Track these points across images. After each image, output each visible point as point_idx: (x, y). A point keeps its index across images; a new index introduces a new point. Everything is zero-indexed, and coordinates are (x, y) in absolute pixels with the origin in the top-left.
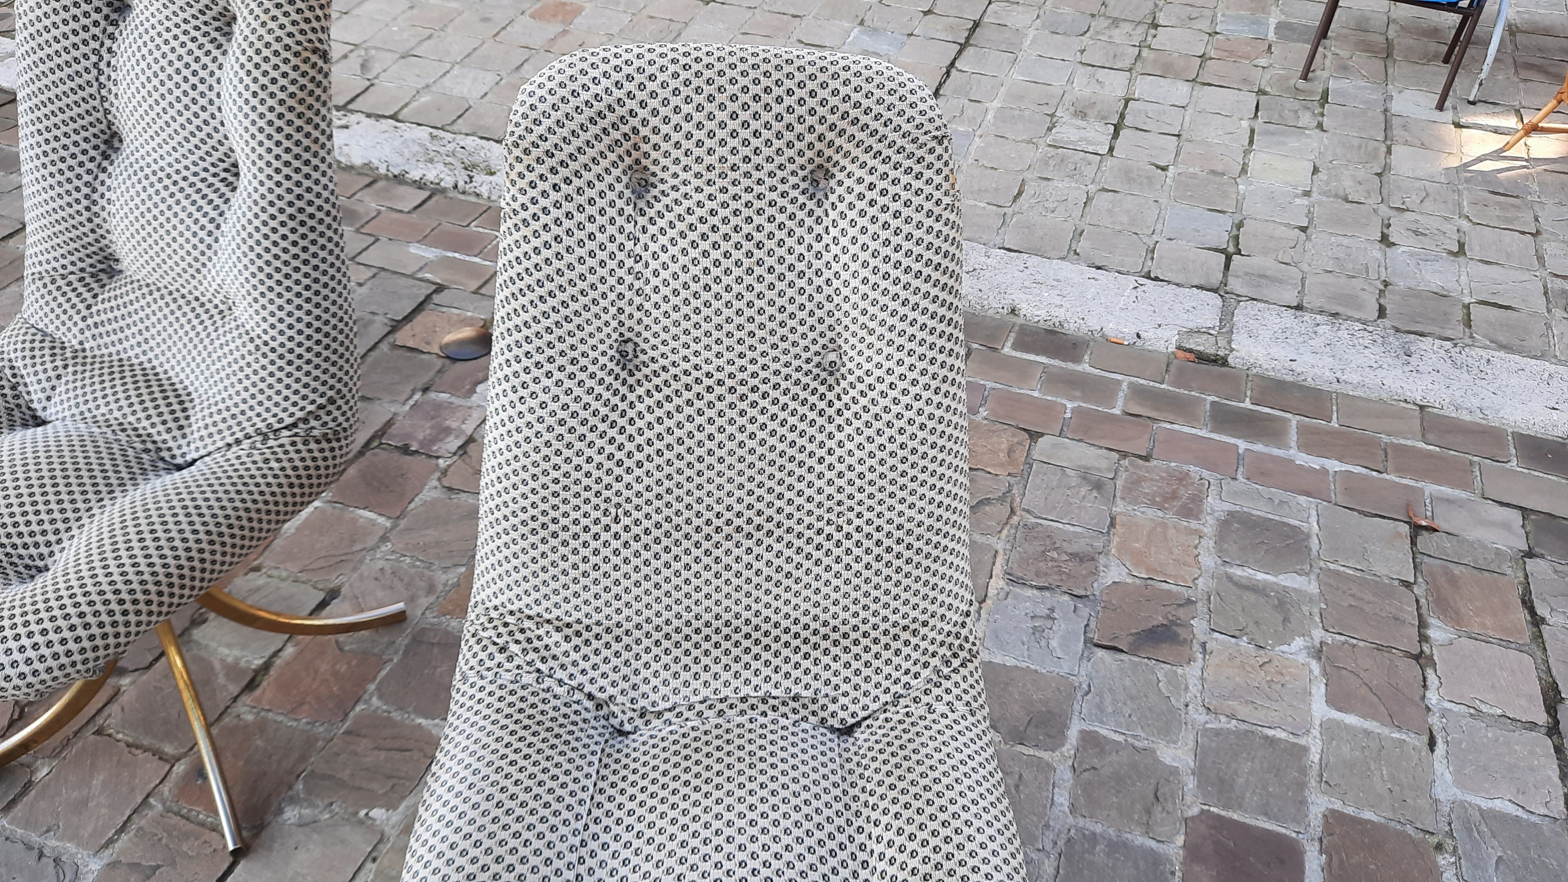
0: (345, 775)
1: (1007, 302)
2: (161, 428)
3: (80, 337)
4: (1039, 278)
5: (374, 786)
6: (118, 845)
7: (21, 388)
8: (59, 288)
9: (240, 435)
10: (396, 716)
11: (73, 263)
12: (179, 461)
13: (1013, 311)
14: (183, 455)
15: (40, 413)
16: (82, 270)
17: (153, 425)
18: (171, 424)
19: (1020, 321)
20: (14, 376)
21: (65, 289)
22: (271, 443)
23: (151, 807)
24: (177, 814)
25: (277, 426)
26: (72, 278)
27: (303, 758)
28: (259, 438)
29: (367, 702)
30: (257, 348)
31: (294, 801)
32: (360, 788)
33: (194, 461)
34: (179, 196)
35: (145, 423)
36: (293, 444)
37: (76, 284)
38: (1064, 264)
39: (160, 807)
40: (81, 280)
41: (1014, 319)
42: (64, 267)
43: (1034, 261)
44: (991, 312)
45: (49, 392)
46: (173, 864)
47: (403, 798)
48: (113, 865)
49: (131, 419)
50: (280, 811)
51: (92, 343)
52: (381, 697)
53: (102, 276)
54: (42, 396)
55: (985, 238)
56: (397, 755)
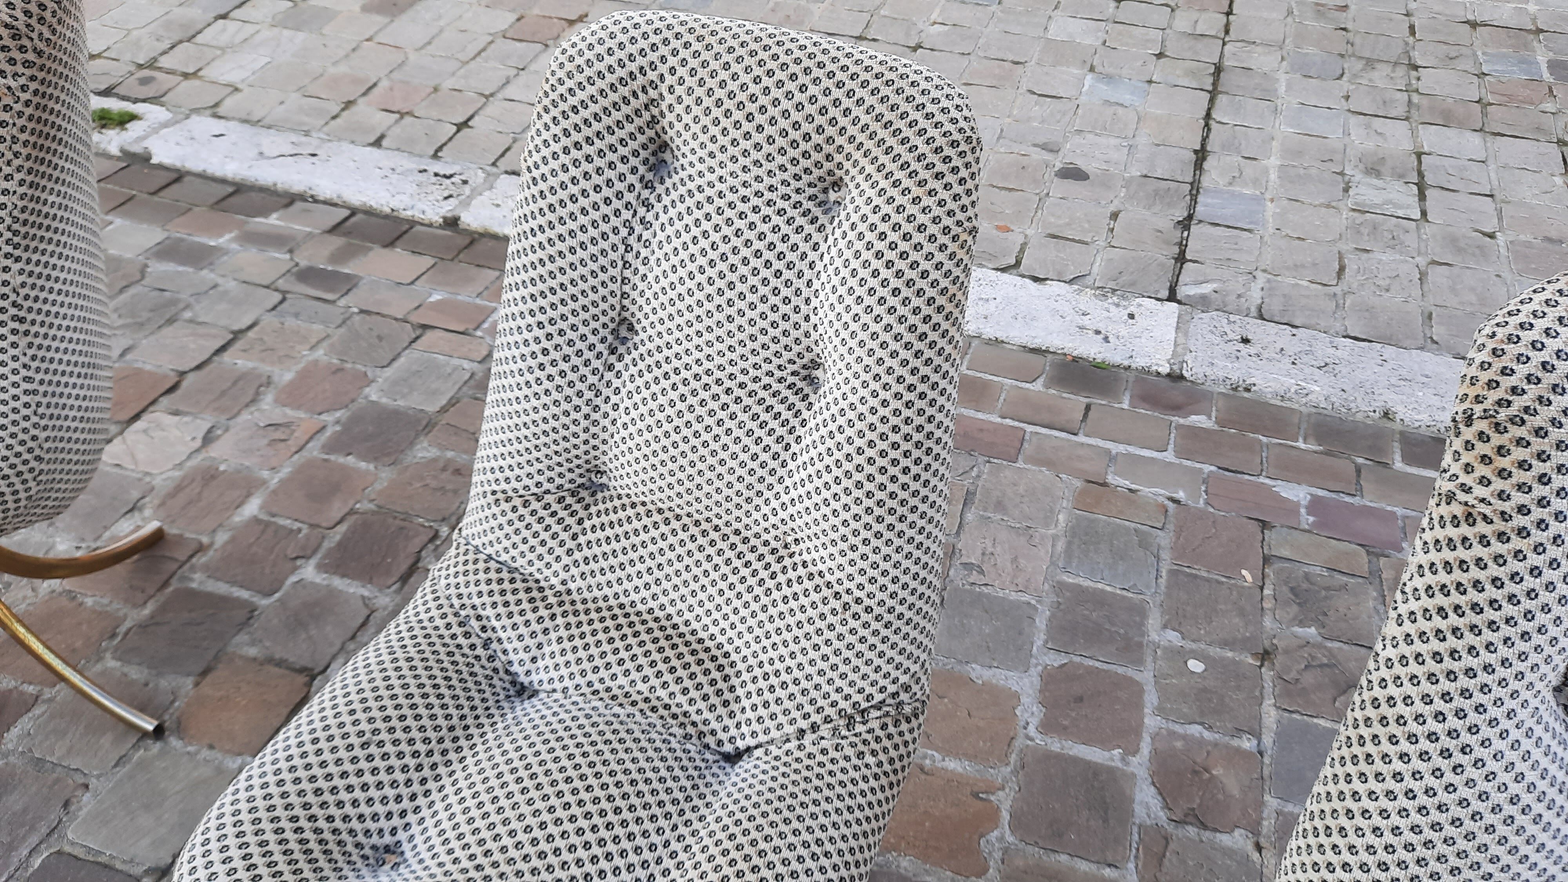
1: (1378, 404)
2: (701, 705)
3: (563, 575)
4: (1404, 373)
7: (494, 645)
8: (533, 513)
9: (816, 718)
11: (550, 480)
12: (728, 748)
13: (1386, 414)
14: (732, 740)
15: (523, 678)
16: (560, 487)
17: (691, 701)
18: (714, 700)
19: (1397, 426)
20: (484, 629)
21: (542, 513)
22: (859, 728)
25: (864, 705)
26: (549, 498)
28: (842, 722)
30: (846, 607)
33: (748, 750)
34: (734, 408)
35: (680, 699)
36: (884, 727)
37: (555, 507)
38: (1426, 355)
40: (561, 500)
41: (1389, 424)
42: (538, 484)
43: (1390, 351)
44: (1360, 417)
45: (534, 652)
49: (661, 693)
51: (580, 583)
53: (584, 493)
54: (526, 657)
55: (1323, 324)
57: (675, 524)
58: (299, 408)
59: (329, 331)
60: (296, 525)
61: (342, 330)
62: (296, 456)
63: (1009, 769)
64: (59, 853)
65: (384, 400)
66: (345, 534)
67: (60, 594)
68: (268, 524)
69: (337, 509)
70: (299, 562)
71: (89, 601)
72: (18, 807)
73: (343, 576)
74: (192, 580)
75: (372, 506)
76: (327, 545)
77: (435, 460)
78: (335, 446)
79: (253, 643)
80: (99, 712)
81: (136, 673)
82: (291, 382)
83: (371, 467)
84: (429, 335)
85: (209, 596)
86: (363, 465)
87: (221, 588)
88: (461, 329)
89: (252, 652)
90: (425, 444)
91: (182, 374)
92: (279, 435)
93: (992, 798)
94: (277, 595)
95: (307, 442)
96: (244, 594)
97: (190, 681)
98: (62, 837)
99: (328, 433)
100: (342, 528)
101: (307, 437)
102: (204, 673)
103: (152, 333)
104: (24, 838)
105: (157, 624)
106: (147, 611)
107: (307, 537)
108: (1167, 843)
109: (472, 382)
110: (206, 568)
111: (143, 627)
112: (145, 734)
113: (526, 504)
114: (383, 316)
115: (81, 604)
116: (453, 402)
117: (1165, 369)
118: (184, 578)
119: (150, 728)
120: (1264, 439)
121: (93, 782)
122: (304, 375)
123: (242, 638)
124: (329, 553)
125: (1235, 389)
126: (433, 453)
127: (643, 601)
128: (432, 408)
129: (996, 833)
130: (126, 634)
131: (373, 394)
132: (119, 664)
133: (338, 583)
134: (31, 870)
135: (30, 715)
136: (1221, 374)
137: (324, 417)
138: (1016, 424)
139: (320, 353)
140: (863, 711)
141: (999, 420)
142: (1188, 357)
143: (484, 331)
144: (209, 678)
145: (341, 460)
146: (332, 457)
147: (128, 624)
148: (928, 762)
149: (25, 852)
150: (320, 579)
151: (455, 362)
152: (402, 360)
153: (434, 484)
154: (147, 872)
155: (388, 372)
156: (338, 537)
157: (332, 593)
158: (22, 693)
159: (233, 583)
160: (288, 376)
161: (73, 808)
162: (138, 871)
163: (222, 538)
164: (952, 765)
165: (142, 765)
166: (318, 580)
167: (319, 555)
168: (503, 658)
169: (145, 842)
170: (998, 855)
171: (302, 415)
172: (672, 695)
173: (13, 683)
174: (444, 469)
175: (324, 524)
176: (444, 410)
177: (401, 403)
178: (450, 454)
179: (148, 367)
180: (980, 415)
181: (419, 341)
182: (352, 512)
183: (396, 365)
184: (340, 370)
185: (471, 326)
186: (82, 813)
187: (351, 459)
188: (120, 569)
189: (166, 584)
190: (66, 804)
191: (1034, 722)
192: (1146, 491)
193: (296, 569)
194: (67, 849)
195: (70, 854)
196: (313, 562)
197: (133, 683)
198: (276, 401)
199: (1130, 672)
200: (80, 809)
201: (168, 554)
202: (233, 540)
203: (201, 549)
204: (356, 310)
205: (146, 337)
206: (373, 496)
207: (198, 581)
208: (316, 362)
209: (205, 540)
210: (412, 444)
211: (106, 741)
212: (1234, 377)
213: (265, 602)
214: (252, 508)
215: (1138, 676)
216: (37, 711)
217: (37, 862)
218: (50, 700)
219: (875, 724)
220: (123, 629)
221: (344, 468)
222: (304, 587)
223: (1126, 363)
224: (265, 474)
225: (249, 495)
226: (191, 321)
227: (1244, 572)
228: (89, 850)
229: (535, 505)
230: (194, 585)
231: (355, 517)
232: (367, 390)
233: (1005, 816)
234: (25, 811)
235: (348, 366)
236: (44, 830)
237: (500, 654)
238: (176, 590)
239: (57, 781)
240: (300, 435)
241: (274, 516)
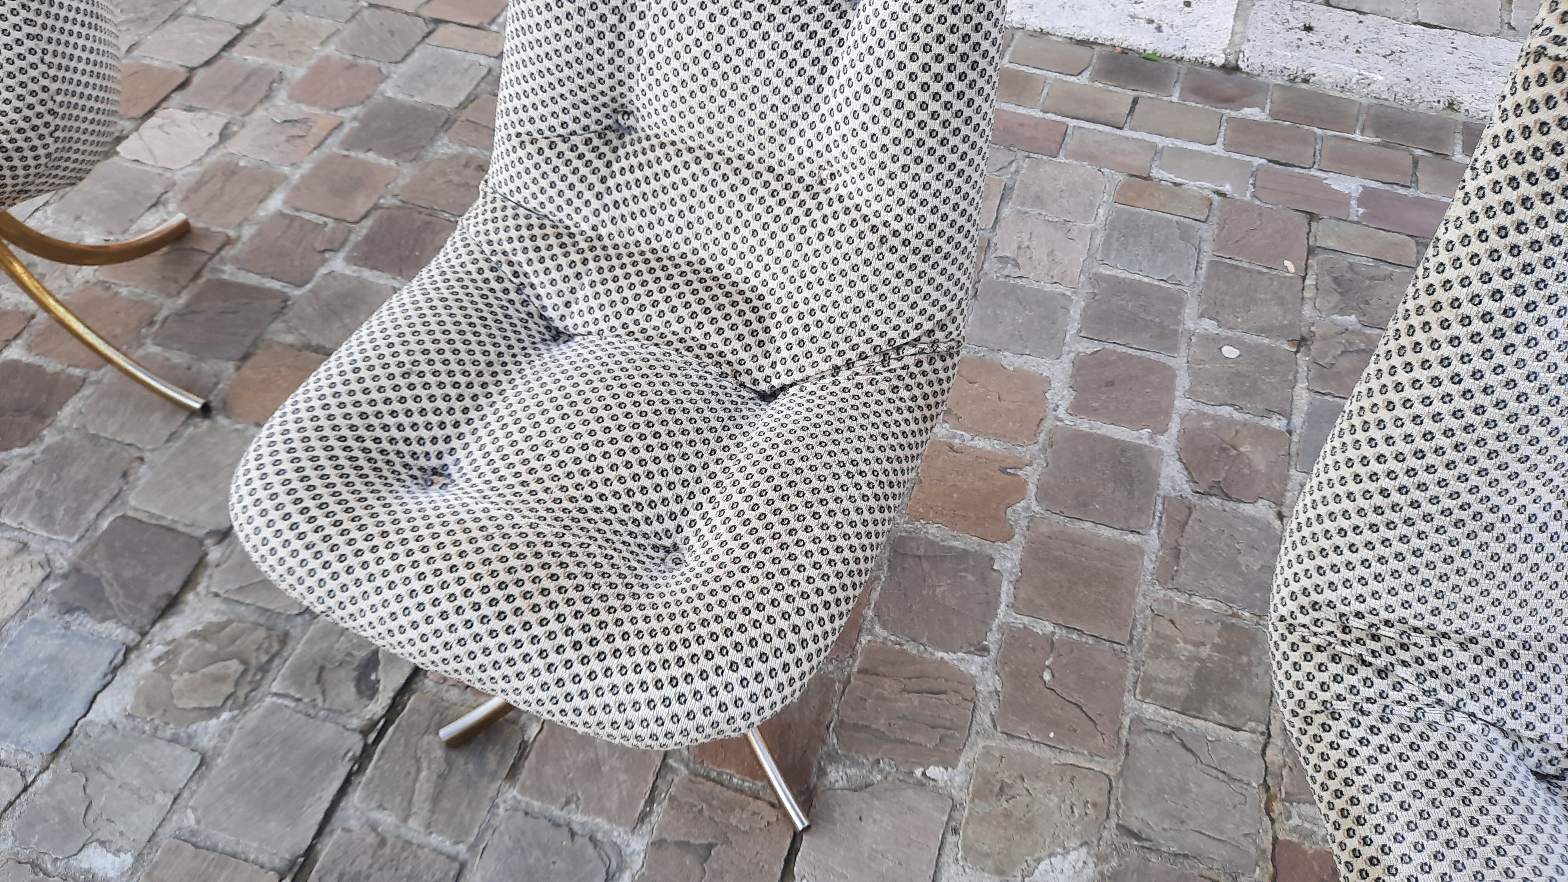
0: (880, 724)
1: (1444, 95)
2: (736, 344)
3: (593, 220)
4: (1474, 60)
5: (919, 738)
6: (654, 818)
7: (528, 291)
8: (560, 155)
9: (852, 355)
10: (911, 648)
11: (576, 120)
12: (763, 387)
13: (1451, 105)
14: (767, 379)
15: (557, 323)
16: (586, 128)
17: (726, 341)
18: (749, 340)
19: (1461, 117)
20: (516, 274)
21: (569, 155)
22: (894, 364)
23: (674, 770)
24: (708, 778)
25: (900, 341)
26: (575, 140)
27: (825, 706)
28: (877, 359)
29: (870, 632)
30: (883, 240)
31: (833, 758)
32: (904, 742)
33: (783, 388)
34: (767, 27)
35: (716, 339)
36: (919, 364)
37: (582, 149)
38: (1500, 42)
39: (683, 770)
40: (587, 142)
41: (1453, 115)
42: (564, 125)
43: (1461, 38)
44: (1422, 108)
45: (568, 296)
46: (727, 841)
47: (959, 752)
48: (658, 845)
49: (696, 333)
50: (822, 773)
51: (610, 228)
52: (884, 626)
53: (611, 136)
54: (559, 301)
55: (1393, 10)
56: (932, 699)
57: (707, 163)
58: (314, 104)
59: (339, 26)
60: (322, 220)
61: (352, 25)
62: (316, 152)
63: (1037, 447)
64: (123, 517)
65: (401, 97)
66: (371, 229)
67: (95, 284)
68: (293, 218)
69: (361, 205)
70: (327, 255)
71: (124, 291)
72: (80, 477)
73: (373, 268)
74: (223, 271)
75: (396, 202)
76: (353, 239)
77: (456, 156)
78: (354, 142)
79: (289, 330)
80: (146, 392)
81: (178, 358)
82: (304, 80)
83: (392, 163)
84: (442, 29)
85: (242, 287)
86: (384, 161)
87: (252, 279)
88: (475, 24)
89: (289, 339)
90: (446, 140)
91: (192, 70)
92: (296, 131)
93: (1020, 473)
94: (309, 286)
95: (326, 138)
96: (276, 285)
97: (230, 366)
98: (125, 503)
99: (346, 129)
100: (368, 223)
101: (324, 133)
102: (245, 358)
103: (156, 29)
104: (90, 503)
105: (193, 312)
106: (182, 301)
107: (334, 231)
108: (1191, 512)
109: (490, 78)
110: (235, 260)
111: (181, 315)
112: (192, 412)
113: (552, 146)
114: (393, 10)
115: (116, 294)
116: (471, 99)
117: (1219, 61)
118: (215, 270)
119: (197, 406)
120: (1319, 132)
121: (148, 456)
122: (316, 72)
123: (278, 326)
124: (357, 246)
125: (1293, 81)
126: (454, 149)
127: (675, 245)
128: (451, 104)
129: (1022, 503)
130: (164, 322)
131: (389, 90)
132: (158, 349)
133: (368, 274)
134: (99, 532)
135: (80, 395)
136: (1279, 64)
137: (341, 113)
138: (1059, 118)
139: (331, 49)
140: (898, 348)
141: (1041, 114)
142: (1246, 47)
143: (499, 25)
144: (249, 363)
145: (362, 156)
146: (352, 154)
147: (164, 313)
148: (957, 441)
149: (92, 516)
150: (350, 271)
151: (471, 57)
152: (416, 55)
153: (457, 179)
154: (210, 534)
155: (403, 68)
156: (364, 232)
157: (363, 284)
158: (70, 376)
159: (263, 274)
160: (301, 73)
161: (131, 478)
162: (200, 533)
163: (248, 232)
164: (981, 443)
165: (194, 441)
166: (348, 272)
167: (347, 249)
168: (537, 303)
169: (203, 508)
170: (1024, 523)
171: (317, 111)
172: (707, 335)
173: (59, 367)
174: (467, 165)
175: (350, 219)
176: (462, 106)
177: (418, 99)
178: (471, 151)
179: (156, 63)
180: (1021, 110)
181: (433, 36)
182: (376, 207)
183: (410, 60)
184: (352, 66)
185: (485, 21)
186: (141, 483)
187: (371, 156)
188: (152, 260)
189: (197, 275)
190: (125, 475)
191: (1064, 405)
192: (1191, 184)
193: (324, 261)
194: (131, 513)
195: (134, 519)
196: (341, 255)
197: (175, 367)
198: (290, 97)
199: (1163, 358)
200: (138, 479)
201: (197, 247)
202: (259, 233)
203: (228, 242)
204: (365, 4)
205: (151, 33)
206: (396, 192)
207: (229, 273)
208: (328, 58)
209: (232, 233)
210: (432, 140)
211: (156, 418)
212: (1294, 66)
213: (297, 292)
214: (276, 202)
215: (1171, 362)
216: (87, 391)
217: (104, 525)
218: (97, 382)
219: (910, 361)
220: (160, 318)
221: (365, 164)
222: (335, 278)
223: (1178, 54)
224: (286, 170)
225: (271, 190)
226: (196, 16)
227: (1287, 263)
228: (152, 515)
229: (562, 147)
230: (225, 277)
231: (380, 212)
232: (382, 86)
233: (1032, 489)
234: (86, 480)
235: (362, 61)
236: (107, 497)
237: (533, 299)
238: (209, 281)
239: (113, 454)
240: (318, 131)
241: (298, 210)
